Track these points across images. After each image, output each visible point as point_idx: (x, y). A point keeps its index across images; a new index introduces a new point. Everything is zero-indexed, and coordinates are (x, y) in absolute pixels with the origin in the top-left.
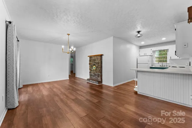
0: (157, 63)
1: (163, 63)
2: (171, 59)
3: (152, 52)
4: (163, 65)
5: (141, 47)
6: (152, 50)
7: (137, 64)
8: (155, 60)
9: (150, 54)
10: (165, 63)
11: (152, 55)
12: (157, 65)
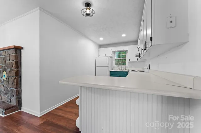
0: (117, 66)
1: (123, 66)
2: (130, 62)
3: (112, 53)
4: (123, 68)
5: (101, 46)
6: (112, 50)
7: (96, 67)
8: (114, 62)
9: (110, 56)
10: (124, 66)
11: (111, 56)
12: (117, 68)
